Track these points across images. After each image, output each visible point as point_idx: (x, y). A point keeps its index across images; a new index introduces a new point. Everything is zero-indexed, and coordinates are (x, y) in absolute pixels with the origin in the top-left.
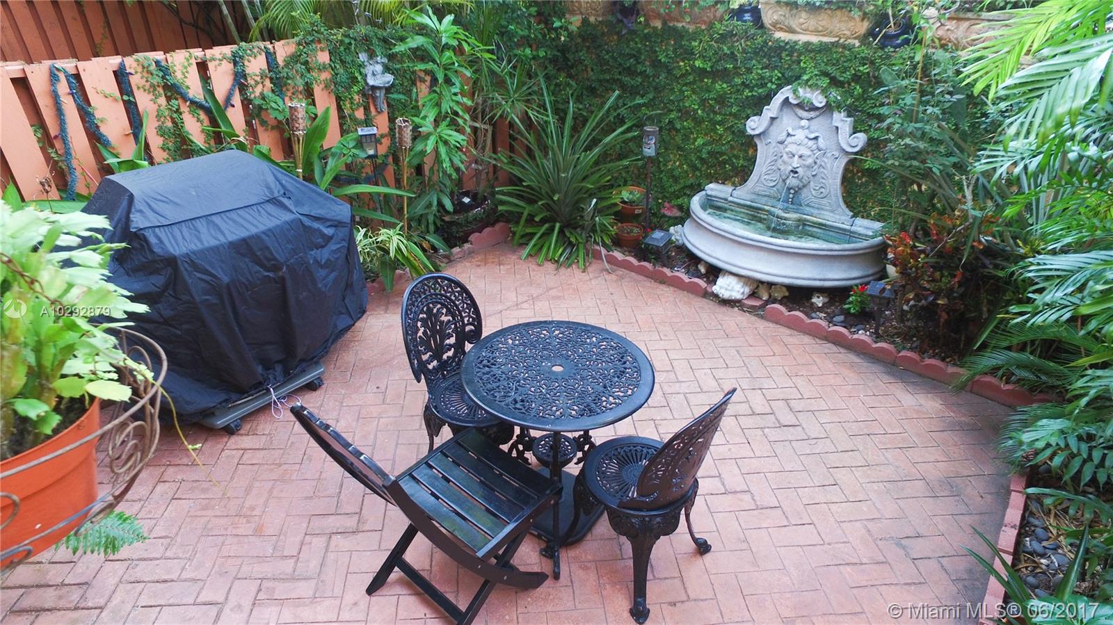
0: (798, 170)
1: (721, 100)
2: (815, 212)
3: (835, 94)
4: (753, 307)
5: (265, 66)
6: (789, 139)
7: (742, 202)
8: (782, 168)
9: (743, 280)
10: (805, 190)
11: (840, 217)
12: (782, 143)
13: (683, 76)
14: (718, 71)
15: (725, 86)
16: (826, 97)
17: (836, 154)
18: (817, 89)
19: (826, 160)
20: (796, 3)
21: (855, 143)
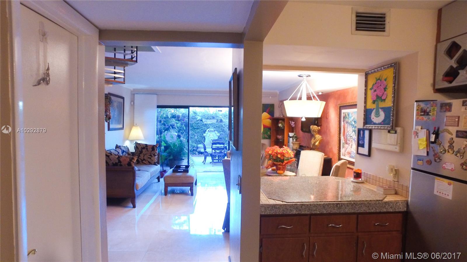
0: (212, 139)
16: (214, 129)
17: (216, 136)
20: (207, 119)
21: (219, 134)
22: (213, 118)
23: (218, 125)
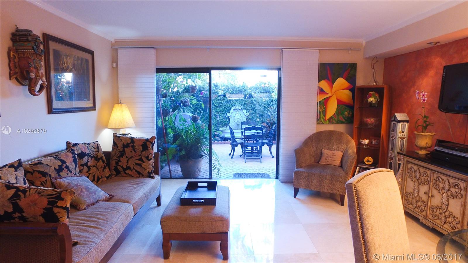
0: (239, 121)
6: (236, 116)
8: (235, 121)
12: (234, 117)
16: (241, 107)
17: (245, 116)
19: (243, 118)
20: (232, 93)
21: (248, 114)
22: (240, 92)
23: (246, 102)
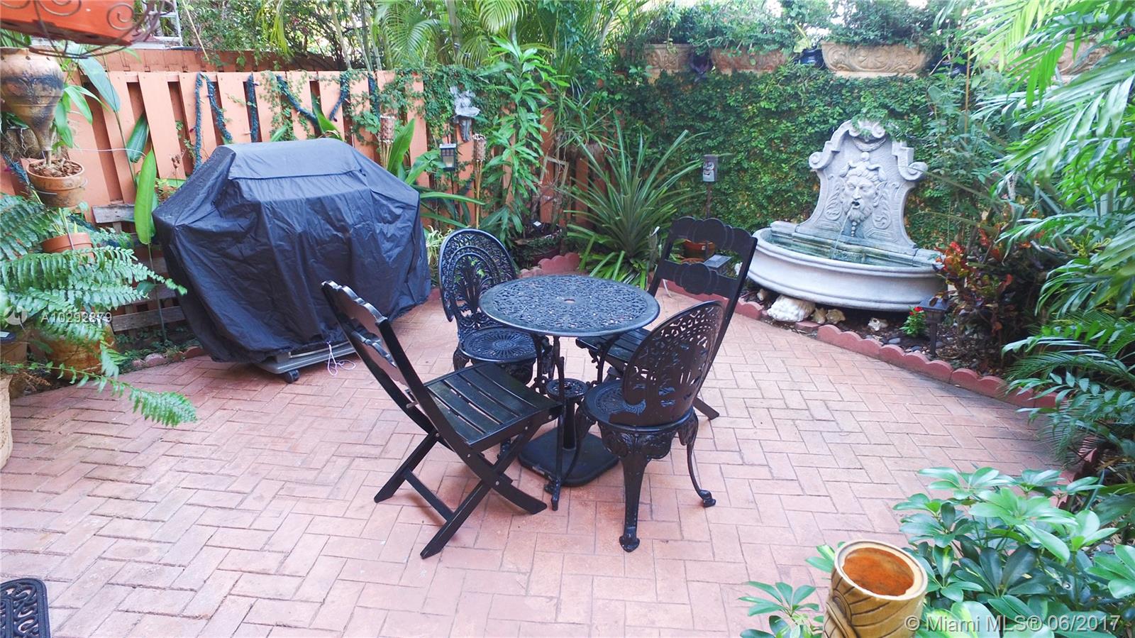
0: (859, 201)
1: (786, 139)
2: (877, 243)
3: (893, 125)
4: (807, 329)
5: (366, 89)
6: (851, 172)
7: (805, 237)
8: (844, 201)
9: (798, 302)
10: (867, 223)
11: (903, 247)
12: (843, 176)
13: (751, 118)
14: (783, 112)
15: (789, 124)
16: (885, 128)
17: (897, 184)
18: (876, 121)
19: (887, 191)
21: (914, 171)
22: (897, 34)
